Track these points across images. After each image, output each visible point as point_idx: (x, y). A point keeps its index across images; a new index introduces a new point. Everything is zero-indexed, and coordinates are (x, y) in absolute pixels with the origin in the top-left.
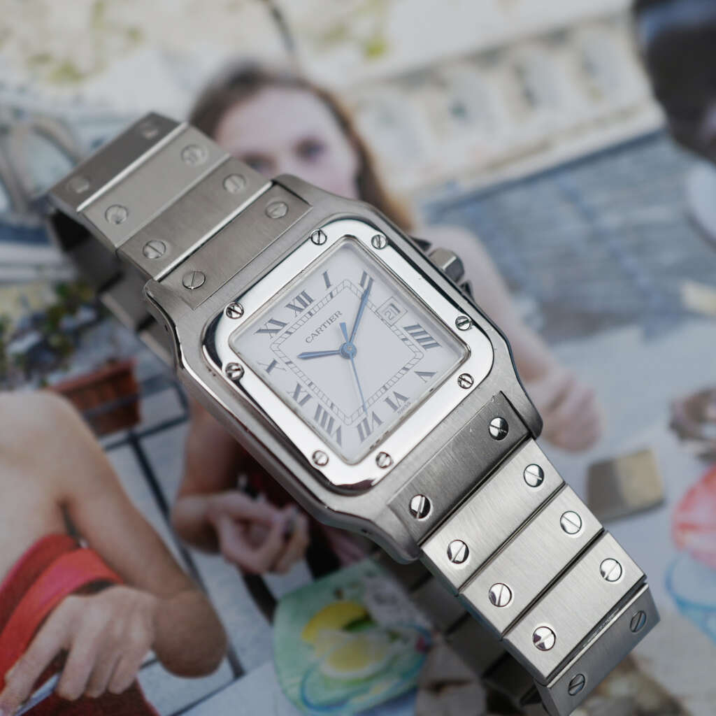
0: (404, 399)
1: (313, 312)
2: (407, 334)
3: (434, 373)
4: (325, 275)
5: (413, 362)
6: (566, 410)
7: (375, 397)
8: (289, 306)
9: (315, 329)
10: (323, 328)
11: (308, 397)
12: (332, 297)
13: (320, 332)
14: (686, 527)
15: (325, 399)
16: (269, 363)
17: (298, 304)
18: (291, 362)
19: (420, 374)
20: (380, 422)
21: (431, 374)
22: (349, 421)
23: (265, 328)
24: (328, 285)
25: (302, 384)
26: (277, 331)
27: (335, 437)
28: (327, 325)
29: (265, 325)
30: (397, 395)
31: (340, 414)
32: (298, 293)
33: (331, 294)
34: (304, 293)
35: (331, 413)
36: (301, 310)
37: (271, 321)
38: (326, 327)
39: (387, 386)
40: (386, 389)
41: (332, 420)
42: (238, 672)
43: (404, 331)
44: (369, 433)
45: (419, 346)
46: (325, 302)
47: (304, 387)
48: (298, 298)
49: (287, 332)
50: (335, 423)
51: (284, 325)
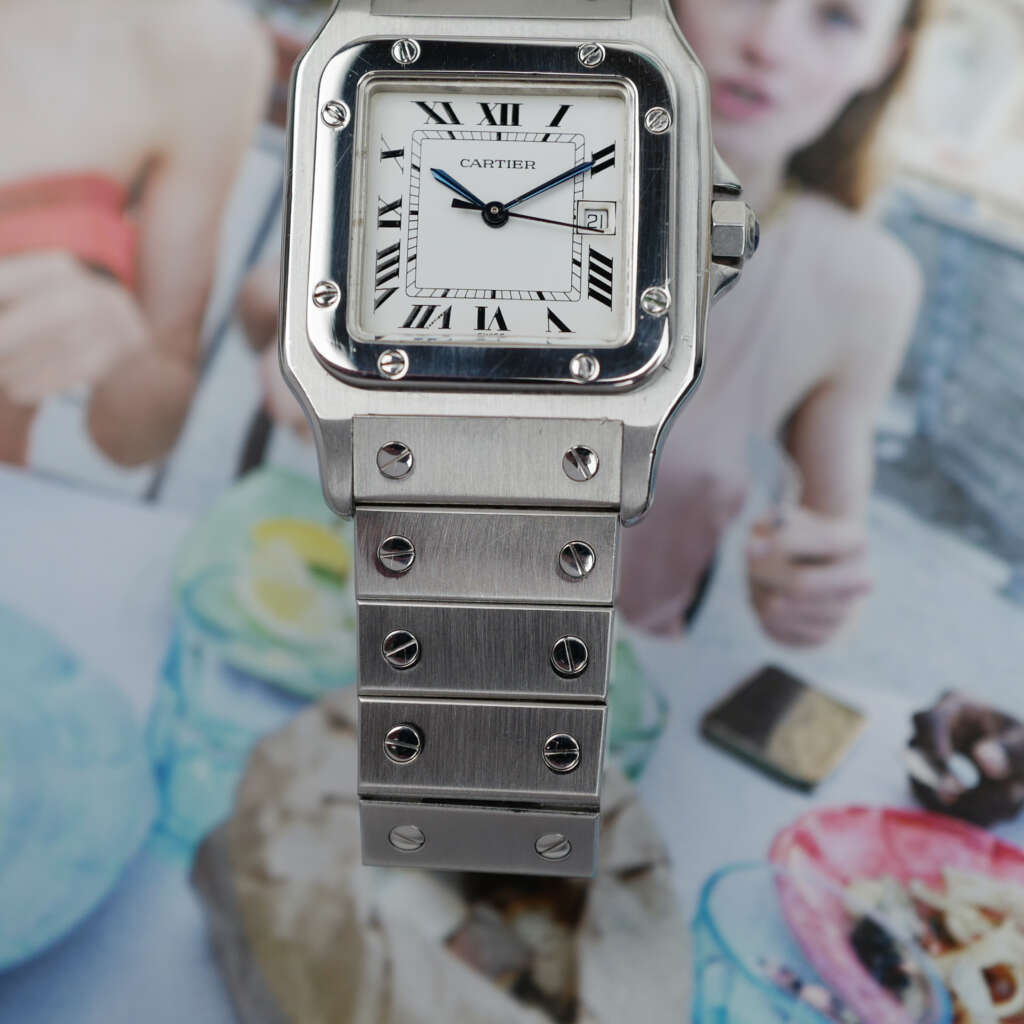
0: (503, 326)
1: (503, 136)
2: (586, 260)
3: (569, 331)
4: (564, 109)
5: (559, 296)
6: (813, 579)
7: (471, 294)
8: (485, 107)
9: (486, 158)
10: (496, 165)
11: (396, 224)
12: (545, 139)
13: (488, 166)
14: (808, 845)
15: (412, 243)
16: (394, 148)
17: (497, 115)
18: (418, 169)
19: (552, 316)
20: (446, 325)
21: (564, 328)
22: (412, 291)
23: (430, 105)
24: (555, 123)
25: (405, 203)
26: (440, 121)
27: (380, 294)
28: (504, 165)
29: (435, 102)
30: (499, 316)
31: (412, 275)
32: (510, 100)
33: (547, 136)
34: (516, 108)
35: (403, 265)
36: (492, 122)
37: (447, 106)
38: (500, 167)
39: (498, 295)
40: (493, 297)
41: (396, 273)
42: (152, 495)
43: (586, 253)
44: (421, 325)
45: (586, 286)
46: (530, 137)
47: (404, 210)
48: (504, 107)
49: (450, 133)
50: (396, 278)
51: (456, 121)
